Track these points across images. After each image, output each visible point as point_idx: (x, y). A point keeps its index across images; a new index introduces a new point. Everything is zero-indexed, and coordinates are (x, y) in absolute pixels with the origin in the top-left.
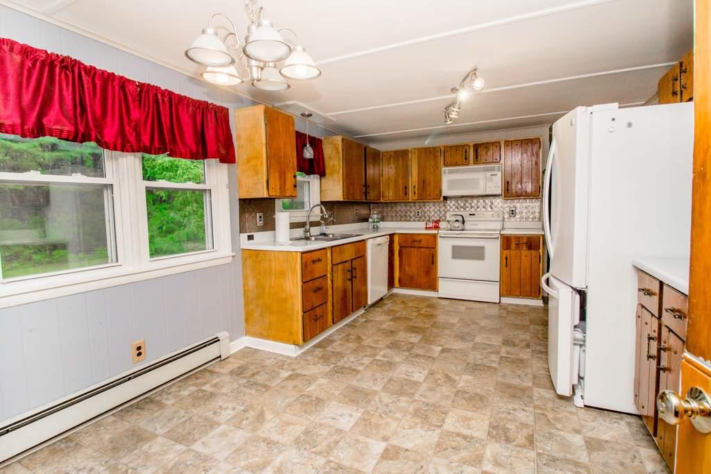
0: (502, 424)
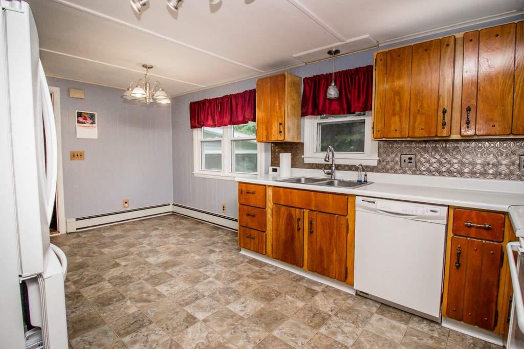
0: (76, 300)
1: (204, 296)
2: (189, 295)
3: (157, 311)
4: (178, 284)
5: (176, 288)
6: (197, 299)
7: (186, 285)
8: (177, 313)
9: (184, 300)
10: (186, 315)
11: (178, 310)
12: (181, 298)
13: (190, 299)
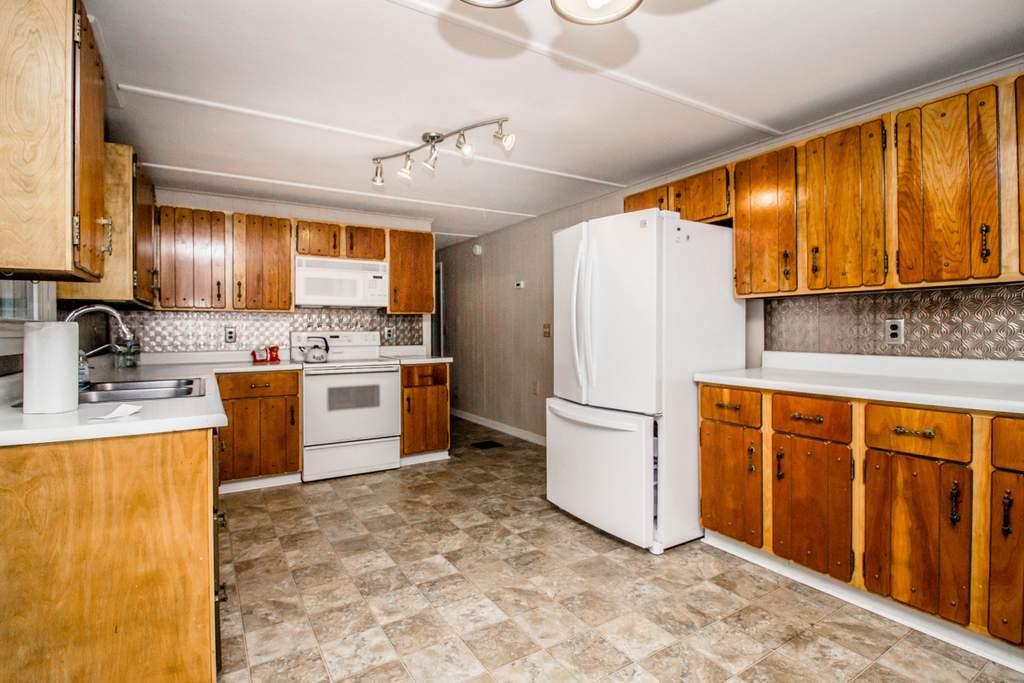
1: (419, 586)
2: (443, 591)
3: (500, 574)
4: (458, 620)
5: (464, 610)
6: (433, 584)
7: (443, 614)
8: (470, 567)
9: (455, 584)
10: (458, 563)
11: (468, 571)
12: (459, 587)
13: (444, 584)
